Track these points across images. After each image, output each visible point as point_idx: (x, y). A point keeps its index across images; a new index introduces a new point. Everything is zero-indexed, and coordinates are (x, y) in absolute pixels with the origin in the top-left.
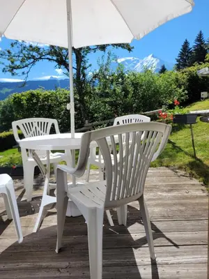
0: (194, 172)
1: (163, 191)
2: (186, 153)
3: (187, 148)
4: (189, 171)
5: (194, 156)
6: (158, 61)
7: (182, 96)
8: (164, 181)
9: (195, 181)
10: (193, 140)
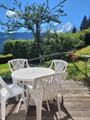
0: (86, 83)
1: (72, 93)
2: (83, 73)
3: (83, 70)
4: (84, 83)
5: (86, 75)
6: (72, 24)
7: (82, 44)
8: (73, 88)
9: (86, 89)
10: (86, 66)
